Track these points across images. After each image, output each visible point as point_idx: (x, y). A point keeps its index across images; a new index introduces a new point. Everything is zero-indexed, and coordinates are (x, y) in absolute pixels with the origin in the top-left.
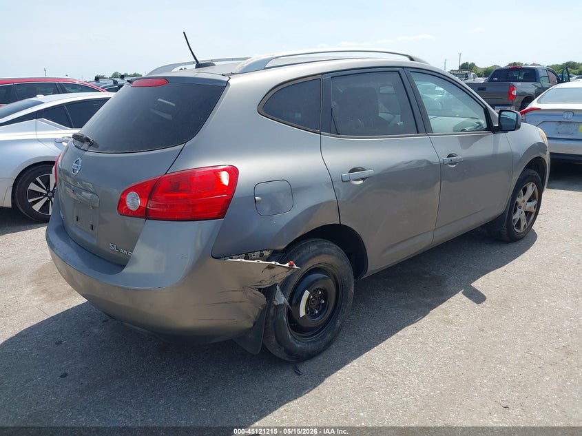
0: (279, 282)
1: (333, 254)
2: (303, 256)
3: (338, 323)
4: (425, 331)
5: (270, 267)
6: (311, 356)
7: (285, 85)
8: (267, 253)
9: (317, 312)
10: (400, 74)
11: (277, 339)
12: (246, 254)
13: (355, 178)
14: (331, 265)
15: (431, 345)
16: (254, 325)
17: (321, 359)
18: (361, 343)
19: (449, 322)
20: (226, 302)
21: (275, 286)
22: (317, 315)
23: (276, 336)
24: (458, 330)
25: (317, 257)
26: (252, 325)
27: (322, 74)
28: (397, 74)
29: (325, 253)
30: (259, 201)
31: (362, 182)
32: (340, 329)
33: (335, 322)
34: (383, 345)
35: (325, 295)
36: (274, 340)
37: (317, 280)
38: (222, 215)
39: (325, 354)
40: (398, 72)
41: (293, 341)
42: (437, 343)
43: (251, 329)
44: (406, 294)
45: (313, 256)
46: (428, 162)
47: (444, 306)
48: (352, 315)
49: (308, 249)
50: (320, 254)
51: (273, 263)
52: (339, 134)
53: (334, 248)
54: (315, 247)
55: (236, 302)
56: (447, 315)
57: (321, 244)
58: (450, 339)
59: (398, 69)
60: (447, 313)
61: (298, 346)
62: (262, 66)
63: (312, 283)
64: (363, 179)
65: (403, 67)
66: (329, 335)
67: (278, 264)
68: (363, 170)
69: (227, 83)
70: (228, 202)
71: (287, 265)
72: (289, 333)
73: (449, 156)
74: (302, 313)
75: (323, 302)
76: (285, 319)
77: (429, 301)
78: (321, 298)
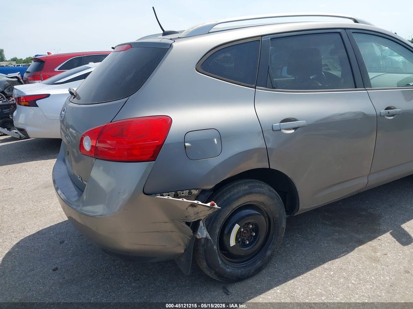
0: (203, 218)
1: (264, 194)
2: (234, 195)
3: (269, 253)
4: (351, 267)
5: (193, 205)
6: (240, 279)
7: (224, 46)
8: (195, 192)
9: (248, 243)
10: (341, 35)
11: (208, 264)
12: (176, 192)
13: (287, 127)
14: (263, 203)
15: (353, 282)
16: (185, 251)
17: (250, 282)
18: (288, 272)
19: (376, 260)
20: (157, 232)
21: (199, 221)
22: (247, 246)
23: (207, 262)
24: (383, 270)
25: (246, 196)
26: (183, 251)
27: (262, 36)
28: (338, 35)
29: (257, 193)
30: (188, 147)
31: (293, 131)
32: (270, 258)
33: (265, 252)
34: (308, 275)
35: (256, 229)
36: (205, 264)
37: (248, 215)
38: (153, 158)
39: (255, 278)
40: (339, 33)
41: (222, 266)
42: (360, 280)
43: (182, 254)
44: (341, 229)
45: (244, 195)
46: (364, 114)
47: (374, 243)
48: (288, 244)
49: (239, 188)
50: (250, 193)
51: (196, 202)
52: (274, 88)
53: (266, 188)
54: (246, 187)
55: (168, 232)
56: (376, 252)
57: (253, 184)
58: (373, 278)
59: (339, 30)
60: (375, 250)
61: (228, 270)
62: (207, 30)
63: (243, 218)
64: (295, 129)
65: (345, 29)
66: (259, 263)
67: (200, 203)
68: (295, 120)
69: (171, 45)
70: (159, 147)
71: (209, 204)
72: (219, 259)
73: (387, 109)
74: (232, 242)
75: (254, 234)
76: (215, 247)
77: (361, 237)
78: (253, 231)
